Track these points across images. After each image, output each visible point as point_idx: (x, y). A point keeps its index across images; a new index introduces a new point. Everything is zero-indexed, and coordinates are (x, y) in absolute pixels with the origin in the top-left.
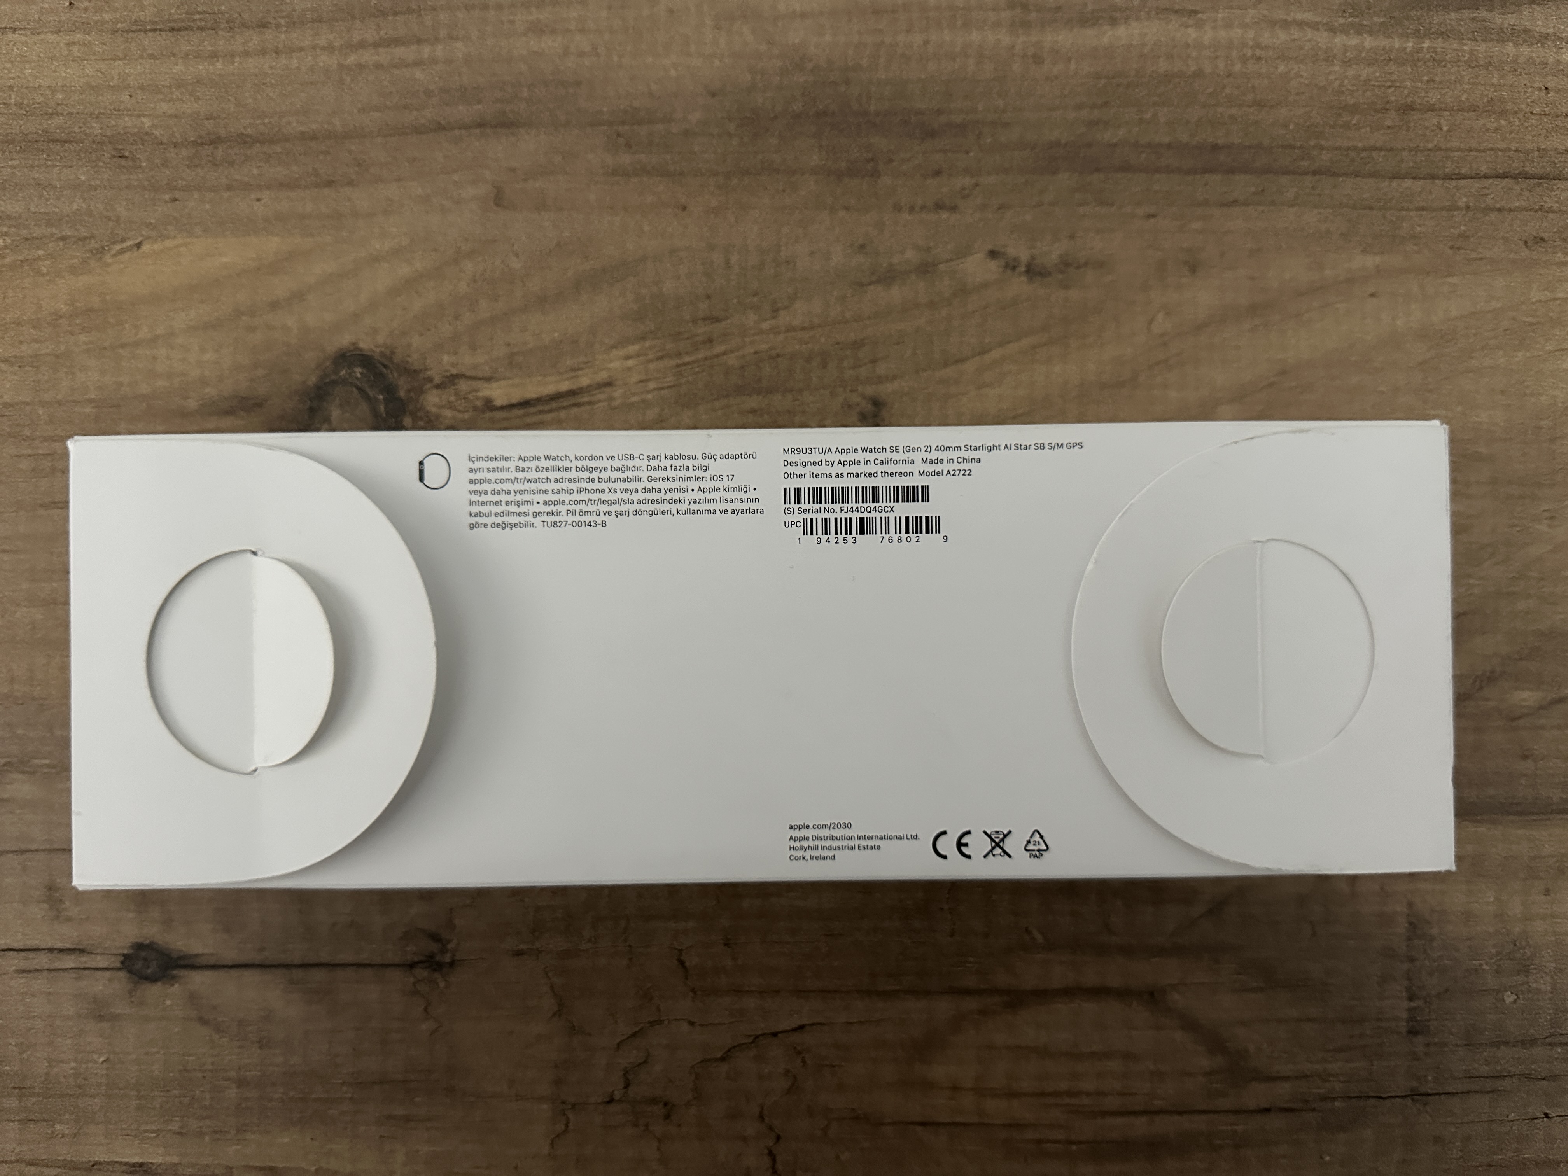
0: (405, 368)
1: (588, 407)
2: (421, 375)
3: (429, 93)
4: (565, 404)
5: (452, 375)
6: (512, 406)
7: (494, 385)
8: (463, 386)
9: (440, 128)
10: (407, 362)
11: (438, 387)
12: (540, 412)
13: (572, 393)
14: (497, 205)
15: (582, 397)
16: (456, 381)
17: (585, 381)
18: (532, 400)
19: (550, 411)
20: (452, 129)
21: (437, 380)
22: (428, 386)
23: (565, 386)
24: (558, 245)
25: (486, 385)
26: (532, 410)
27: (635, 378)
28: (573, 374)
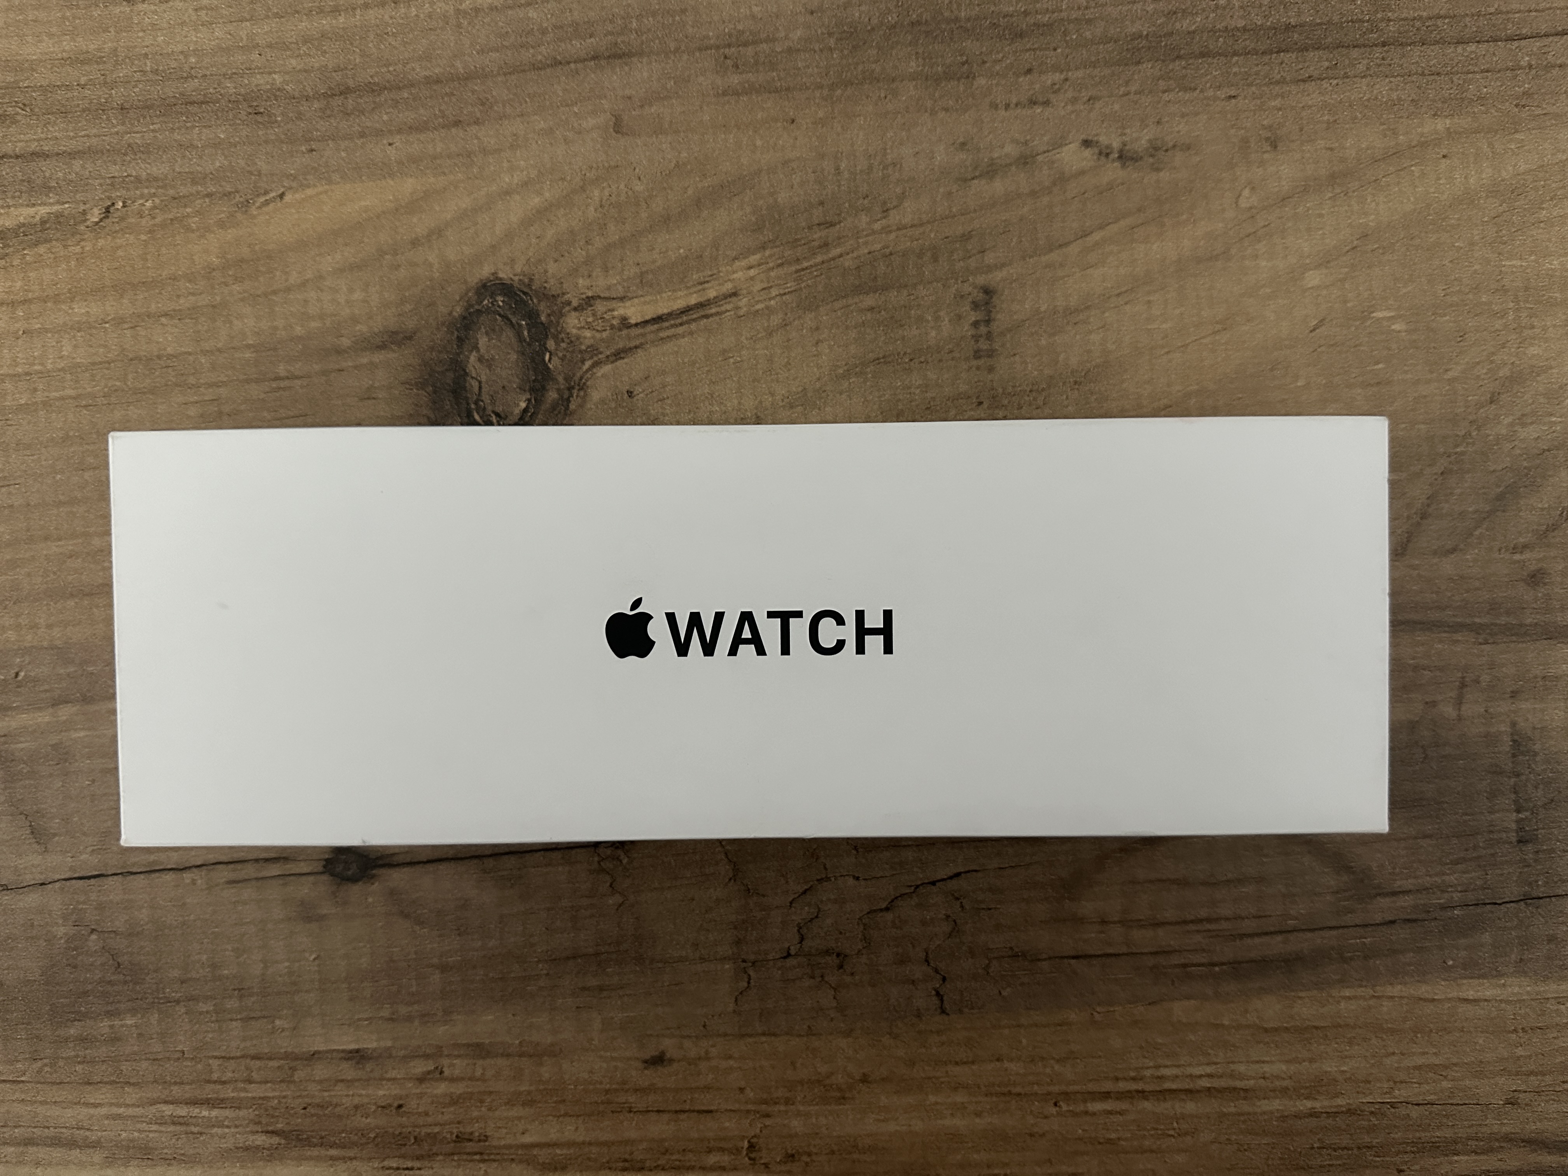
0: (544, 294)
1: (717, 318)
2: (559, 300)
3: (544, 32)
4: (695, 316)
5: (588, 297)
6: (646, 322)
7: (628, 304)
8: (600, 307)
9: (556, 63)
10: (545, 288)
11: (575, 309)
12: (672, 326)
13: (701, 305)
14: (617, 132)
15: (711, 308)
16: (592, 302)
17: (712, 294)
18: (663, 315)
19: (681, 324)
20: (569, 63)
21: (575, 303)
22: (567, 308)
23: (693, 300)
24: (677, 165)
25: (621, 304)
26: (666, 324)
27: (758, 286)
28: (700, 287)
